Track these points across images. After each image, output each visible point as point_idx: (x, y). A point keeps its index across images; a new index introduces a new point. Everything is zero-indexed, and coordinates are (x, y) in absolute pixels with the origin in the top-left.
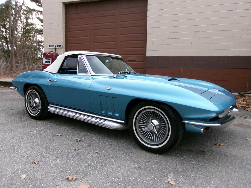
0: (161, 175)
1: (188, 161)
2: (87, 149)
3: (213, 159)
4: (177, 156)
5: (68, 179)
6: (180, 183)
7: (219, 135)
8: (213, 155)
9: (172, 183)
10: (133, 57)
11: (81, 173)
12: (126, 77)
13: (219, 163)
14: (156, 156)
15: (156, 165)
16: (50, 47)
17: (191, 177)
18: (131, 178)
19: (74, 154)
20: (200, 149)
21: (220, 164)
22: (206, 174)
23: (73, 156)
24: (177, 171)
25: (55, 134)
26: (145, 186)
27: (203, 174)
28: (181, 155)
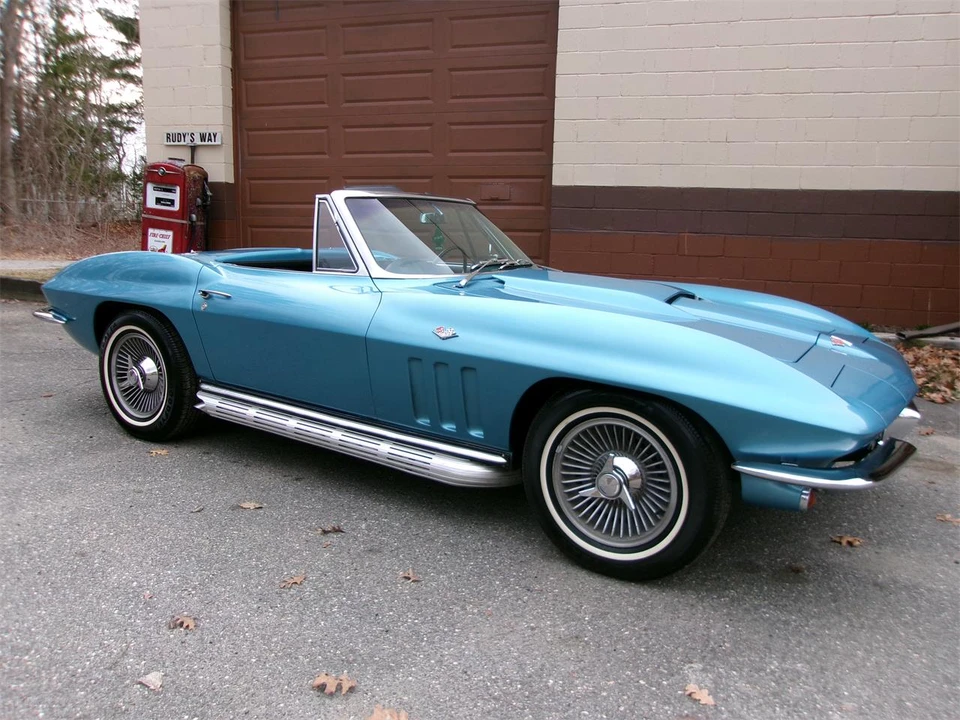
0: (659, 667)
1: (746, 609)
2: (370, 566)
3: (835, 601)
4: (705, 588)
5: (322, 688)
6: (730, 696)
7: (843, 500)
8: (831, 583)
9: (705, 698)
10: (499, 188)
11: (366, 663)
12: (503, 282)
13: (858, 616)
14: (627, 591)
15: (635, 626)
16: (172, 143)
17: (767, 675)
18: (551, 681)
19: (325, 587)
20: (783, 562)
21: (862, 619)
22: (820, 660)
23: (323, 593)
24: (713, 650)
25: (234, 502)
26: (607, 711)
27: (808, 663)
28: (719, 586)
